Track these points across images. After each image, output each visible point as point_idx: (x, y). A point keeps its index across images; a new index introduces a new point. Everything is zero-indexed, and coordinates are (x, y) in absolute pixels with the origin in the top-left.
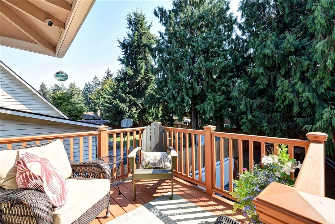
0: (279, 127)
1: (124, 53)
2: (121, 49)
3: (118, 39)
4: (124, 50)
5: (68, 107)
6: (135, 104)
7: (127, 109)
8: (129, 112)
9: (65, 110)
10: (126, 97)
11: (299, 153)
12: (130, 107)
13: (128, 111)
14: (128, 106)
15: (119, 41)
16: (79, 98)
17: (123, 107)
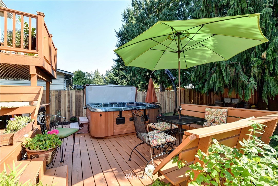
1: (119, 40)
2: (117, 38)
3: (115, 30)
4: (120, 38)
5: (82, 81)
6: (125, 78)
8: (121, 83)
9: (80, 83)
10: (119, 72)
11: (236, 103)
12: (121, 79)
13: (119, 82)
14: (120, 79)
15: (116, 32)
16: (100, 80)
17: (116, 79)
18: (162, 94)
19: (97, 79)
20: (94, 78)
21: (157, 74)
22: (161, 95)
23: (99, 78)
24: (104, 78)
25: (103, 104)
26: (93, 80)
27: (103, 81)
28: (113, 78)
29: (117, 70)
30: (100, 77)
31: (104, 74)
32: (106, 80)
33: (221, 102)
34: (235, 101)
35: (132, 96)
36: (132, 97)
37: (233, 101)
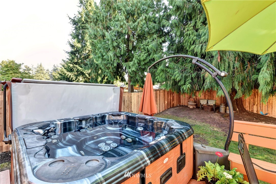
0: (190, 76)
1: (74, 29)
2: (72, 25)
4: (75, 26)
6: (82, 74)
7: (74, 77)
8: (76, 80)
10: (73, 67)
14: (75, 75)
15: (69, 17)
16: (45, 76)
17: (70, 75)
18: (139, 95)
19: (41, 74)
20: (36, 73)
21: (131, 70)
22: (138, 97)
23: (43, 73)
24: (50, 73)
25: (59, 123)
26: (34, 76)
27: (48, 77)
28: (66, 74)
29: (70, 63)
30: (45, 72)
31: (51, 69)
32: (54, 76)
33: (194, 103)
34: (212, 103)
35: (114, 102)
36: (115, 104)
37: (209, 103)
